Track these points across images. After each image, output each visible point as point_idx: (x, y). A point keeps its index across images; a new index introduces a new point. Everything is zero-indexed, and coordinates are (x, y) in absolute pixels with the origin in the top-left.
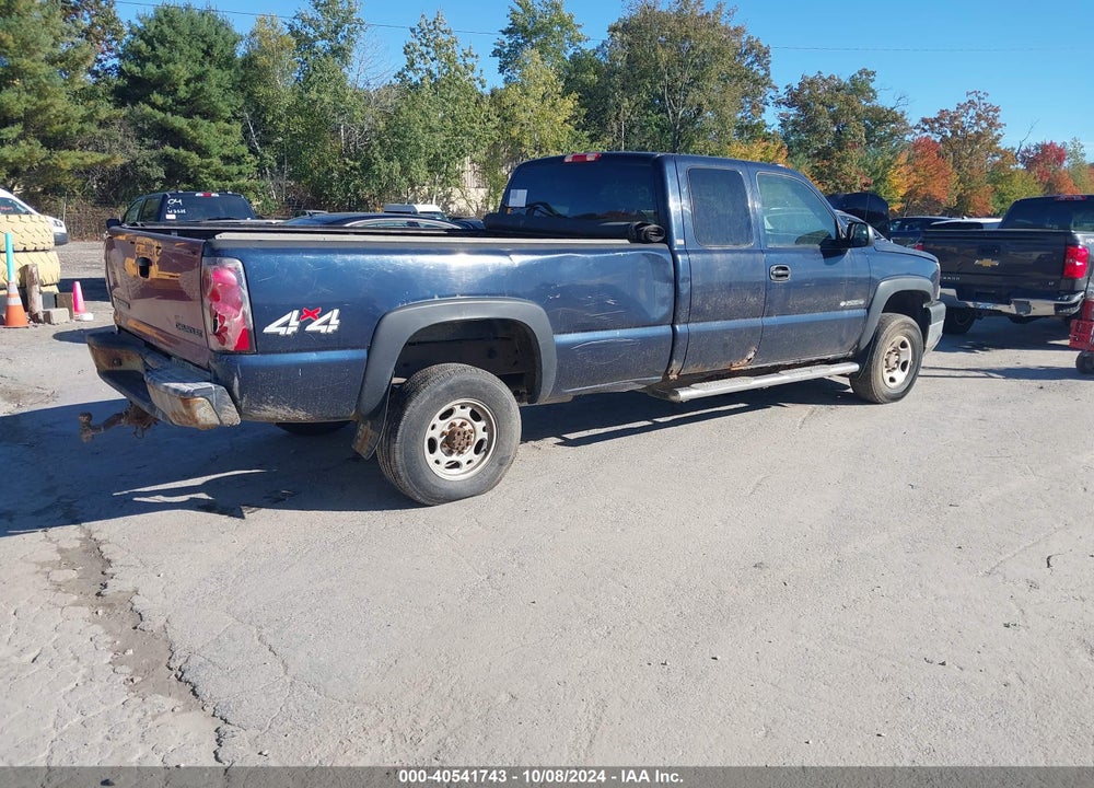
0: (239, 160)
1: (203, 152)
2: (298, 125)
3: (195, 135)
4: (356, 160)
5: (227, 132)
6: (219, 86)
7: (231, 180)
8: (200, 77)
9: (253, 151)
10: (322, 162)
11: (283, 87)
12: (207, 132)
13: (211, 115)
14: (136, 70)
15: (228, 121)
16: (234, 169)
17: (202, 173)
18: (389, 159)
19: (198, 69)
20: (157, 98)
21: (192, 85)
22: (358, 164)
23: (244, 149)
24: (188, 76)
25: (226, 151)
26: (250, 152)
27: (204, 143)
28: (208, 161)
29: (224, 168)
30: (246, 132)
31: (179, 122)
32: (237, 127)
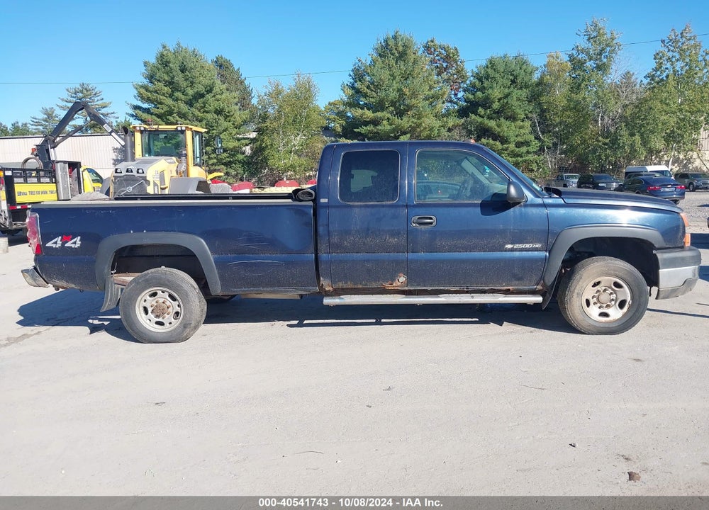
0: (527, 143)
1: (504, 141)
2: (569, 117)
3: (499, 130)
4: (607, 138)
5: (521, 127)
6: (518, 100)
7: (522, 157)
8: (506, 96)
9: (537, 138)
10: (584, 141)
11: (559, 95)
12: (507, 128)
13: (513, 118)
14: (471, 97)
15: (523, 121)
16: (524, 149)
17: (503, 153)
18: (632, 135)
19: (507, 91)
20: (481, 111)
21: (501, 101)
22: (607, 141)
23: (532, 137)
24: (500, 96)
25: (520, 139)
26: (536, 138)
27: (506, 134)
28: (506, 146)
29: (517, 149)
30: (533, 126)
31: (492, 124)
32: (528, 124)
